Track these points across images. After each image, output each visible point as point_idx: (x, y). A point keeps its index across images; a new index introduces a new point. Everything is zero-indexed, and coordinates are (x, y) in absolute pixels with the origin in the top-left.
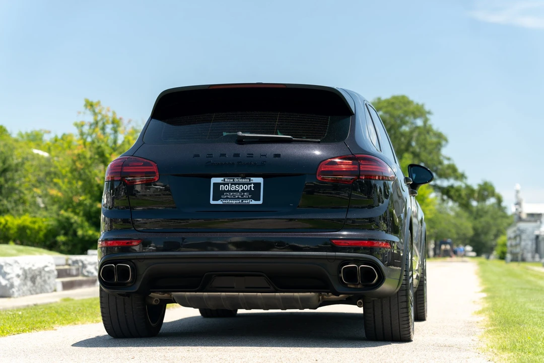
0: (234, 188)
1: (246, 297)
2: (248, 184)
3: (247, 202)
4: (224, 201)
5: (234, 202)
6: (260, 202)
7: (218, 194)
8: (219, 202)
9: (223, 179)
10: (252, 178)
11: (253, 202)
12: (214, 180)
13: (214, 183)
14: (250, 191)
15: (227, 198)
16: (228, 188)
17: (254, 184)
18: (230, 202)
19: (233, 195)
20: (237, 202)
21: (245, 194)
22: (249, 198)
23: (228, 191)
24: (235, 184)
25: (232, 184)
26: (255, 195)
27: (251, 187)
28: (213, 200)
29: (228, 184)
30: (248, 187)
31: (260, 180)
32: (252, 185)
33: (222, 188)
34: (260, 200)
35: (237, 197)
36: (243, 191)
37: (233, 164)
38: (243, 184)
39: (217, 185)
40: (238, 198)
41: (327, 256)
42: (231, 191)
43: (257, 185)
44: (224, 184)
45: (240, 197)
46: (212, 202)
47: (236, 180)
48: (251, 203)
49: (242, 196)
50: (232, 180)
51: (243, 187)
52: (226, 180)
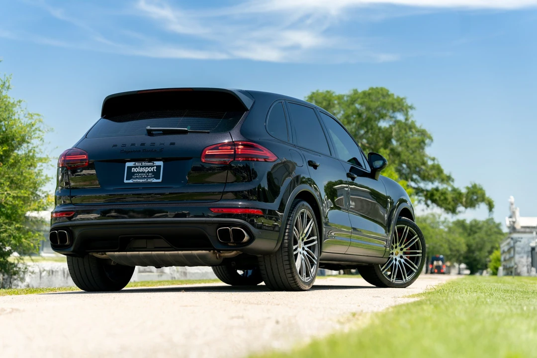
0: (142, 170)
1: (158, 255)
2: (152, 167)
3: (150, 180)
4: (134, 181)
5: (141, 181)
6: (160, 180)
7: (131, 175)
8: (131, 181)
9: (134, 163)
10: (155, 162)
11: (155, 181)
12: (128, 164)
13: (128, 167)
14: (153, 172)
15: (137, 178)
16: (138, 170)
17: (156, 166)
18: (138, 181)
19: (141, 175)
20: (143, 180)
21: (150, 174)
22: (152, 178)
23: (139, 173)
24: (143, 167)
25: (141, 167)
26: (156, 175)
27: (154, 169)
28: (126, 180)
29: (138, 167)
30: (151, 169)
31: (161, 163)
32: (155, 167)
33: (134, 170)
34: (159, 179)
35: (143, 177)
36: (148, 172)
37: (140, 151)
38: (149, 167)
39: (130, 168)
40: (145, 178)
41: (206, 221)
42: (140, 172)
43: (158, 167)
44: (135, 167)
46: (126, 181)
47: (143, 164)
48: (153, 181)
49: (147, 176)
50: (140, 164)
51: (149, 169)
52: (136, 164)
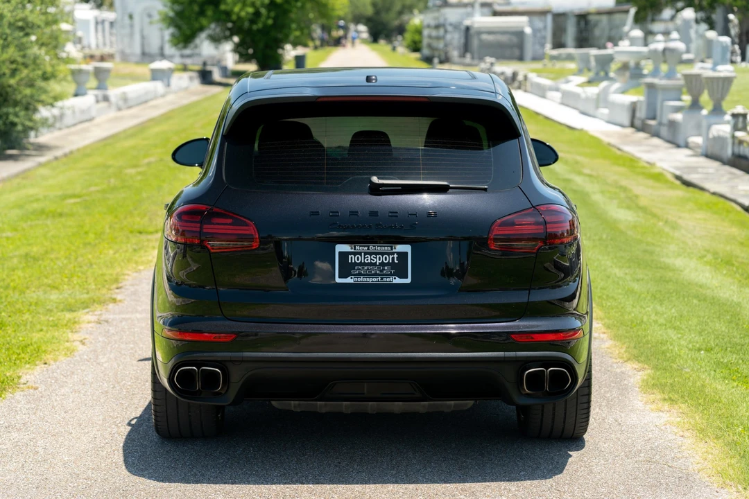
0: (368, 259)
2: (389, 254)
3: (388, 280)
4: (356, 279)
5: (370, 280)
6: (408, 280)
7: (347, 268)
8: (349, 280)
9: (352, 246)
10: (393, 246)
11: (398, 280)
12: (341, 248)
13: (339, 252)
14: (392, 264)
15: (360, 274)
16: (361, 259)
17: (398, 253)
18: (365, 280)
19: (368, 269)
20: (375, 280)
21: (386, 268)
22: (391, 275)
23: (361, 264)
24: (371, 254)
25: (366, 253)
26: (399, 269)
27: (393, 258)
28: (340, 277)
29: (360, 253)
30: (389, 259)
31: (406, 248)
32: (396, 256)
33: (352, 259)
34: (407, 278)
35: (373, 272)
36: (382, 264)
37: (370, 226)
38: (383, 254)
39: (344, 255)
40: (376, 274)
41: (504, 357)
42: (365, 264)
43: (403, 256)
44: (355, 254)
45: (378, 272)
46: (338, 280)
47: (372, 248)
48: (395, 281)
49: (381, 271)
50: (366, 248)
51: (383, 259)
52: (357, 248)
